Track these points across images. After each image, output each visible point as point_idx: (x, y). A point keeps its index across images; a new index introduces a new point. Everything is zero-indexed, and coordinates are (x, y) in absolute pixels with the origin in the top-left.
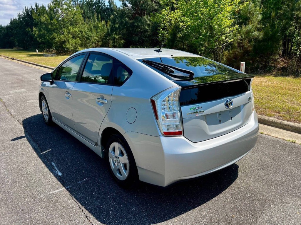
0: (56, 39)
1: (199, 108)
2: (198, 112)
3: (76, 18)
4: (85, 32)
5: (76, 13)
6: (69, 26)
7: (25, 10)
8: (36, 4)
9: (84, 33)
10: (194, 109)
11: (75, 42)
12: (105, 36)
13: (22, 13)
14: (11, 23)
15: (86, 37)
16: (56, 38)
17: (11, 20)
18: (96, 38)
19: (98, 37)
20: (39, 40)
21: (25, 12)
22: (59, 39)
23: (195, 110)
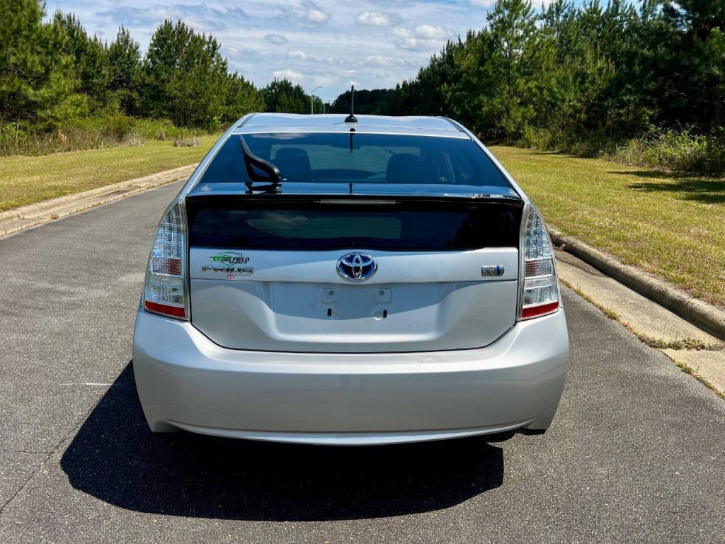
0: (483, 109)
1: (239, 260)
2: (236, 270)
3: (538, 58)
4: (550, 90)
5: (540, 47)
6: (517, 78)
7: (447, 48)
8: (470, 32)
9: (545, 92)
10: (226, 259)
11: (523, 114)
12: (599, 98)
13: (439, 55)
14: (420, 77)
15: (549, 102)
16: (483, 107)
17: (421, 70)
18: (574, 103)
19: (579, 101)
20: (457, 111)
21: (445, 52)
22: (490, 107)
23: (227, 263)
